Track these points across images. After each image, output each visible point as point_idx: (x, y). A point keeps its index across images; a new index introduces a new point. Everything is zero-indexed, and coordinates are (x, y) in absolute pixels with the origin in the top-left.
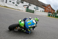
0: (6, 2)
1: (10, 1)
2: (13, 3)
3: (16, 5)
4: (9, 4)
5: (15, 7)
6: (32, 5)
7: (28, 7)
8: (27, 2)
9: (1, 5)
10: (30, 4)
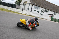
0: (31, 11)
1: (34, 10)
2: (38, 12)
3: (41, 14)
4: (34, 13)
5: (40, 16)
6: (57, 14)
7: (53, 16)
8: (52, 11)
9: (26, 14)
10: (56, 13)
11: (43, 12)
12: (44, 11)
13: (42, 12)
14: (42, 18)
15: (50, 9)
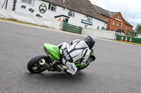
0: (14, 9)
1: (22, 7)
2: (31, 10)
3: (38, 15)
4: (20, 14)
5: (36, 21)
6: (76, 14)
7: (67, 20)
8: (64, 8)
9: (2, 17)
10: (73, 13)
11: (42, 10)
12: (45, 8)
13: (40, 10)
14: (41, 24)
15: (60, 2)
